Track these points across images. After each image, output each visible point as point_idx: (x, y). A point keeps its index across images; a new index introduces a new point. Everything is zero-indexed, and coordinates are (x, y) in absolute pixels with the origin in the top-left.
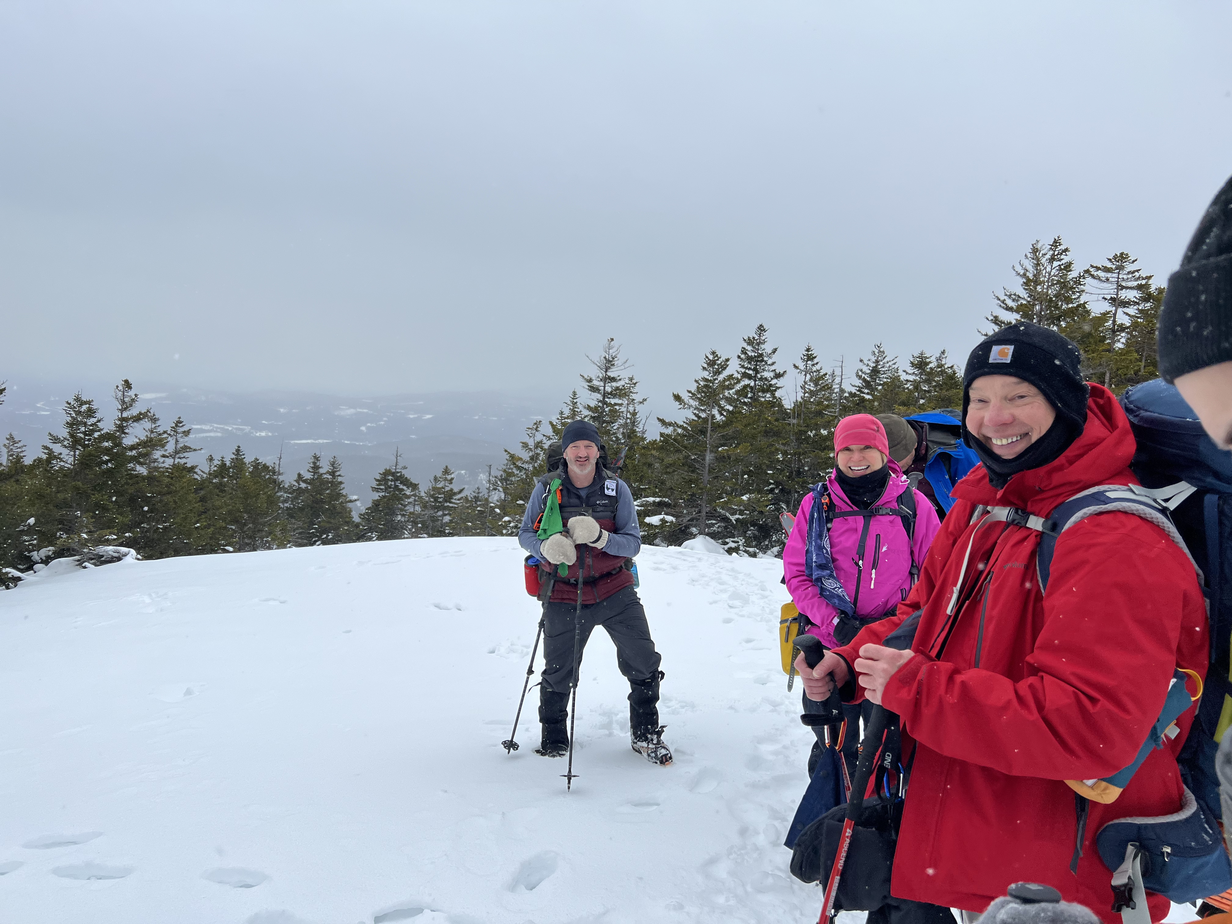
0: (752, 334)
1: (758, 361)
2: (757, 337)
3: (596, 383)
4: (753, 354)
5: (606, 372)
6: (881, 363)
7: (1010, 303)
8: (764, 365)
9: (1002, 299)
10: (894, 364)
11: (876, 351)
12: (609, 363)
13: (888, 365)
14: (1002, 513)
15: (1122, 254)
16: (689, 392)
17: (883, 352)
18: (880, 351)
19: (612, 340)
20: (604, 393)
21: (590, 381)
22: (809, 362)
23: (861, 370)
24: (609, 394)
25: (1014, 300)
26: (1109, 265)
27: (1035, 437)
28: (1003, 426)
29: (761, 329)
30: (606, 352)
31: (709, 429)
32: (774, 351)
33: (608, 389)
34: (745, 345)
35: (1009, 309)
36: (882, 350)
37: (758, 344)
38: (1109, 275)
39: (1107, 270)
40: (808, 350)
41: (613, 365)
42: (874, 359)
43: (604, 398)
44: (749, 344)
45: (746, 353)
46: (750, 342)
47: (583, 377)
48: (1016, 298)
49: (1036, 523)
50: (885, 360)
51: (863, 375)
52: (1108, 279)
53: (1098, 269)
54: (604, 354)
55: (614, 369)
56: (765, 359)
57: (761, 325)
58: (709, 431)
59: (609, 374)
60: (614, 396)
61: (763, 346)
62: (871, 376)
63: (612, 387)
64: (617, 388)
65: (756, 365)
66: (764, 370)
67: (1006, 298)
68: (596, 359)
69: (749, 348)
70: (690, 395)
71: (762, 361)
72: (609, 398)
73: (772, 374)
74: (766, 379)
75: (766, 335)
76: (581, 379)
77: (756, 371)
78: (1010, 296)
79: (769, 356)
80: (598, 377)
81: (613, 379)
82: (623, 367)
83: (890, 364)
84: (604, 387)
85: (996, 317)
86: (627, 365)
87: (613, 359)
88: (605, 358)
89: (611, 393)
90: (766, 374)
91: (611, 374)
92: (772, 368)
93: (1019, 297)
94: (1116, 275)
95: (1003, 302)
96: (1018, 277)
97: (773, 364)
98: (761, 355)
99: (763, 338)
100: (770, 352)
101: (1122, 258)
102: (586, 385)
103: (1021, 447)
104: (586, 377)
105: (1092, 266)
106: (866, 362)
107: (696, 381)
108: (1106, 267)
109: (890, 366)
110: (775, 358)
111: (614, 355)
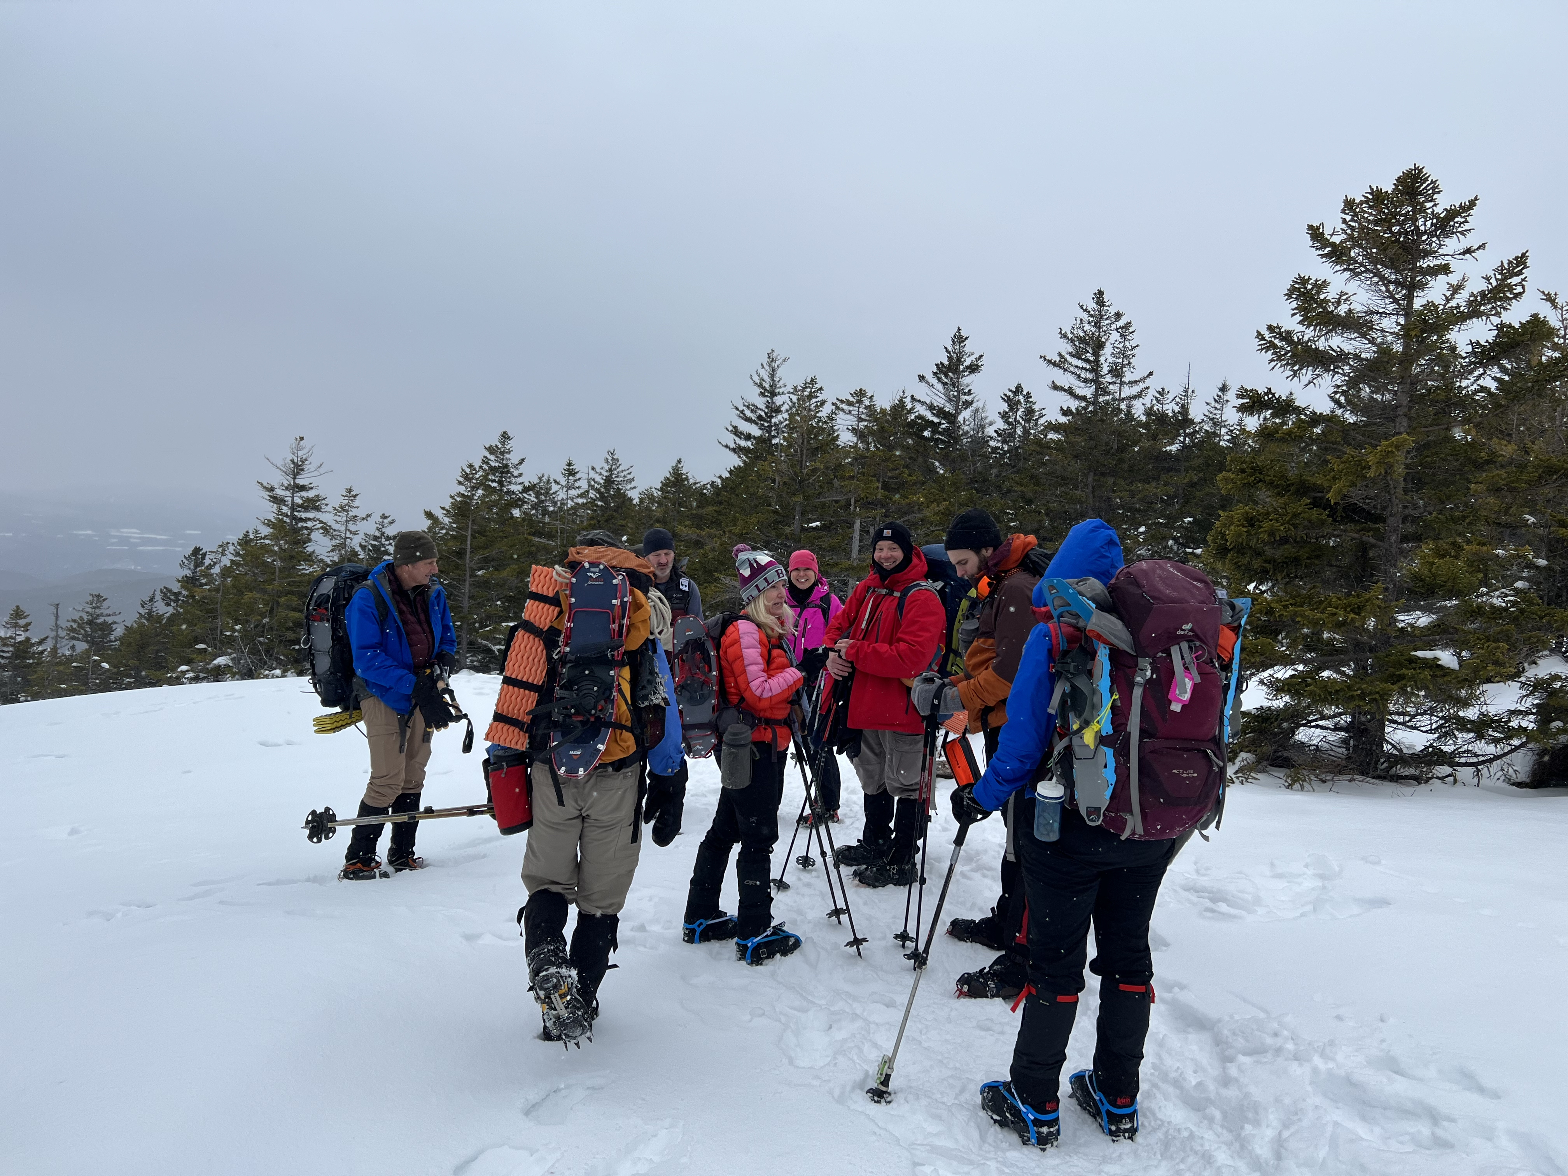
0: (495, 441)
1: (502, 473)
2: (500, 446)
3: (279, 492)
4: (497, 464)
5: (294, 479)
6: (615, 472)
7: (748, 413)
8: (510, 477)
9: (741, 409)
10: (630, 474)
11: (610, 459)
12: (298, 468)
13: (622, 475)
14: (884, 592)
15: (861, 390)
16: (443, 508)
17: (617, 460)
18: (613, 459)
19: (302, 439)
20: (293, 505)
21: (272, 489)
22: (571, 478)
23: (594, 480)
24: (299, 506)
25: (752, 411)
26: (851, 399)
27: (898, 563)
28: (887, 559)
29: (505, 437)
30: (293, 454)
31: (468, 551)
32: (522, 461)
33: (298, 501)
34: (487, 454)
35: (748, 420)
36: (615, 457)
37: (502, 453)
38: (851, 408)
39: (849, 403)
40: (569, 464)
41: (303, 470)
42: (607, 467)
43: (292, 513)
44: (491, 453)
45: (488, 463)
46: (491, 450)
47: (262, 485)
48: (754, 409)
49: (897, 594)
50: (620, 469)
51: (596, 485)
52: (850, 412)
53: (842, 402)
54: (291, 457)
55: (304, 475)
56: (512, 470)
57: (505, 433)
58: (468, 553)
59: (297, 481)
60: (306, 509)
61: (508, 456)
62: (605, 487)
63: (301, 498)
64: (308, 500)
65: (501, 477)
66: (510, 482)
67: (745, 408)
68: (280, 463)
69: (492, 457)
70: (445, 512)
71: (508, 472)
72: (300, 511)
73: (520, 488)
74: (513, 493)
75: (511, 444)
76: (259, 487)
77: (501, 483)
78: (748, 407)
79: (516, 466)
80: (283, 485)
81: (303, 488)
82: (316, 473)
83: (625, 473)
84: (293, 497)
85: (735, 427)
86: (322, 470)
87: (303, 462)
88: (292, 461)
89: (301, 506)
90: (513, 488)
91: (300, 481)
92: (520, 480)
93: (757, 408)
94: (856, 409)
95: (742, 412)
96: (756, 387)
97: (520, 475)
98: (506, 466)
99: (508, 447)
100: (517, 462)
101: (861, 393)
102: (266, 494)
103: (893, 565)
104: (265, 484)
105: (838, 399)
106: (598, 470)
107: (452, 497)
108: (848, 401)
109: (625, 476)
110: (522, 469)
111: (304, 457)
